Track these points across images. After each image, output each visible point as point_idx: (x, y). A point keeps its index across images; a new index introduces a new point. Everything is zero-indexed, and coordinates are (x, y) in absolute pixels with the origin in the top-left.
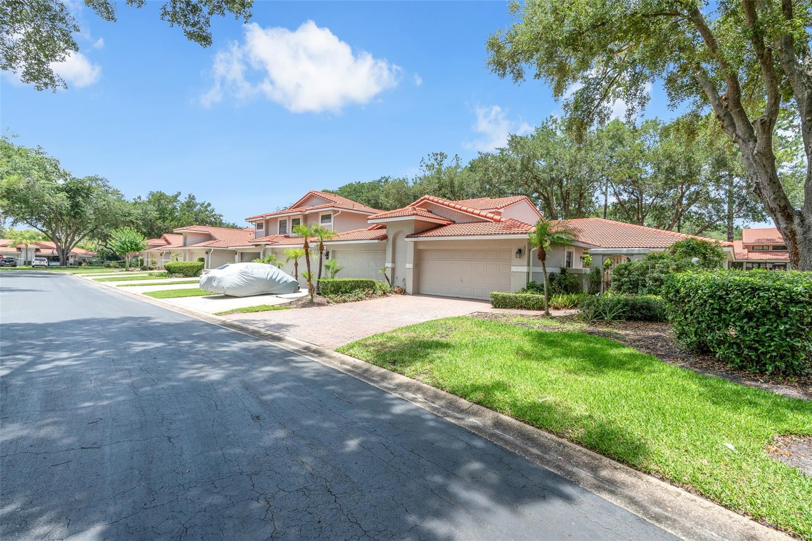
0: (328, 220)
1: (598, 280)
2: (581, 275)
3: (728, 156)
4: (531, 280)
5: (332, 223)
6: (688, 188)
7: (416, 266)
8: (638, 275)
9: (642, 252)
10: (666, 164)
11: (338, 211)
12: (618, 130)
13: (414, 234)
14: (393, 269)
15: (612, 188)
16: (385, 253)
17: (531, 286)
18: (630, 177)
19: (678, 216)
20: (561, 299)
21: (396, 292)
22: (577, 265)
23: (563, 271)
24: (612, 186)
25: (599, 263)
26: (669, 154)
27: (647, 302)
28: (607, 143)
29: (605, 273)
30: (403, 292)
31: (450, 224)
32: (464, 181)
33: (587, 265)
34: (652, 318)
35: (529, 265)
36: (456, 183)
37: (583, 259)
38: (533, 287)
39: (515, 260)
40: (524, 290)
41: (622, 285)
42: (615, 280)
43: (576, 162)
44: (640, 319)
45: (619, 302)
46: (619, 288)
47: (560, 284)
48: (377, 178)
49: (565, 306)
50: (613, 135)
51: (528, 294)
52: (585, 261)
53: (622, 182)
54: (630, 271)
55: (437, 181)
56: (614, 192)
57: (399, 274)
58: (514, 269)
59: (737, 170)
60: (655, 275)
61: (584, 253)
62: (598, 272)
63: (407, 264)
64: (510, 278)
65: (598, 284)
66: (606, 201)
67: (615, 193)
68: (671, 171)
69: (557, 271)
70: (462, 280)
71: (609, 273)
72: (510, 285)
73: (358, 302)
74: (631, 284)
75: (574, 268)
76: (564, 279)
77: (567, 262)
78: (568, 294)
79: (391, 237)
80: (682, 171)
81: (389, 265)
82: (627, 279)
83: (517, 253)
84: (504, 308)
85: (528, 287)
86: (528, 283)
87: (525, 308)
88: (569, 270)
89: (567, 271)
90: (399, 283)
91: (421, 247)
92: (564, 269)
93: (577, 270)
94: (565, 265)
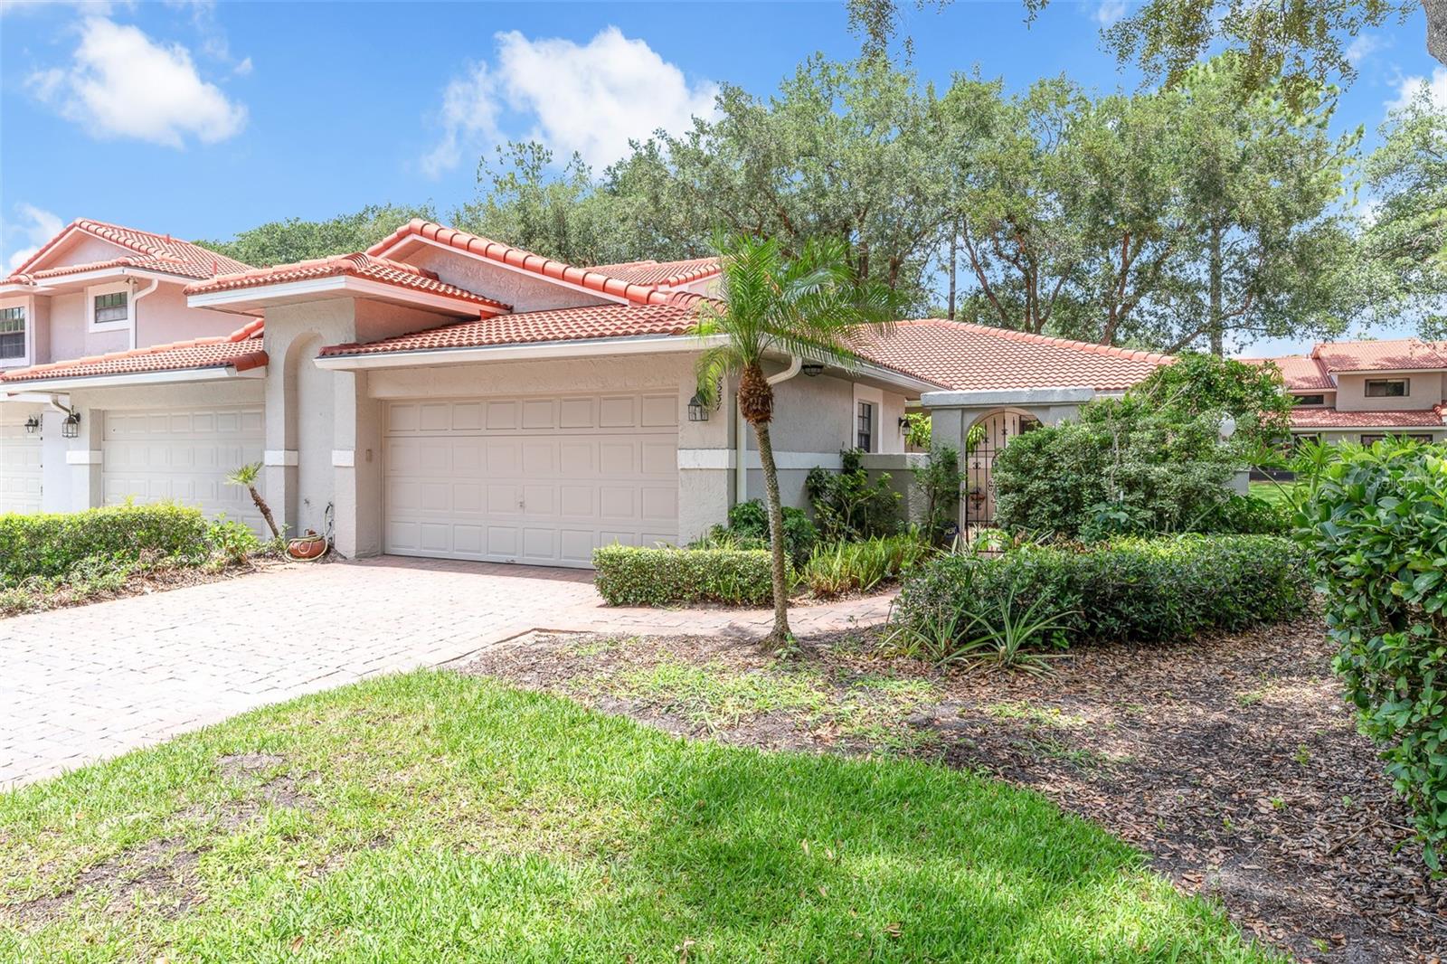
0: (117, 313)
1: (950, 489)
2: (901, 474)
3: (1224, 171)
4: (743, 498)
5: (129, 324)
6: (1137, 251)
7: (370, 459)
8: (1078, 470)
9: (1074, 398)
10: (1091, 186)
11: (149, 282)
12: (978, 97)
13: (352, 346)
14: (293, 474)
15: (967, 250)
16: (262, 416)
17: (746, 520)
18: (1010, 218)
19: (1116, 321)
20: (837, 561)
21: (295, 555)
22: (889, 444)
23: (850, 464)
24: (968, 245)
25: (950, 433)
26: (1099, 159)
27: (1140, 574)
28: (955, 131)
29: (971, 465)
30: (323, 551)
31: (495, 315)
32: (595, 219)
33: (916, 443)
34: (1155, 630)
35: (734, 446)
36: (572, 223)
37: (907, 425)
38: (749, 522)
39: (692, 430)
40: (720, 534)
41: (1030, 504)
42: (1005, 490)
43: (880, 172)
44: (1118, 640)
45: (1041, 577)
46: (1021, 516)
47: (839, 508)
48: (354, 210)
49: (855, 584)
50: (967, 111)
51: (729, 552)
52: (912, 432)
53: (991, 229)
54: (1051, 456)
55: (518, 216)
56: (973, 259)
57: (313, 489)
58: (686, 459)
59: (1245, 205)
60: (1132, 468)
61: (909, 410)
62: (950, 463)
63: (335, 454)
64: (677, 493)
65: (950, 502)
66: (953, 284)
67: (975, 262)
68: (1104, 202)
69: (831, 462)
70: (522, 505)
71: (982, 466)
72: (676, 516)
73: (93, 607)
74: (1056, 501)
75: (880, 452)
76: (853, 489)
77: (860, 435)
78: (866, 537)
79: (278, 359)
80: (1126, 202)
81: (276, 457)
82: (1044, 485)
83: (693, 402)
84: (642, 605)
85: (733, 522)
86: (733, 508)
87: (716, 600)
88: (866, 461)
89: (861, 462)
90: (312, 520)
91: (382, 391)
92: (852, 457)
93: (890, 457)
94: (856, 445)
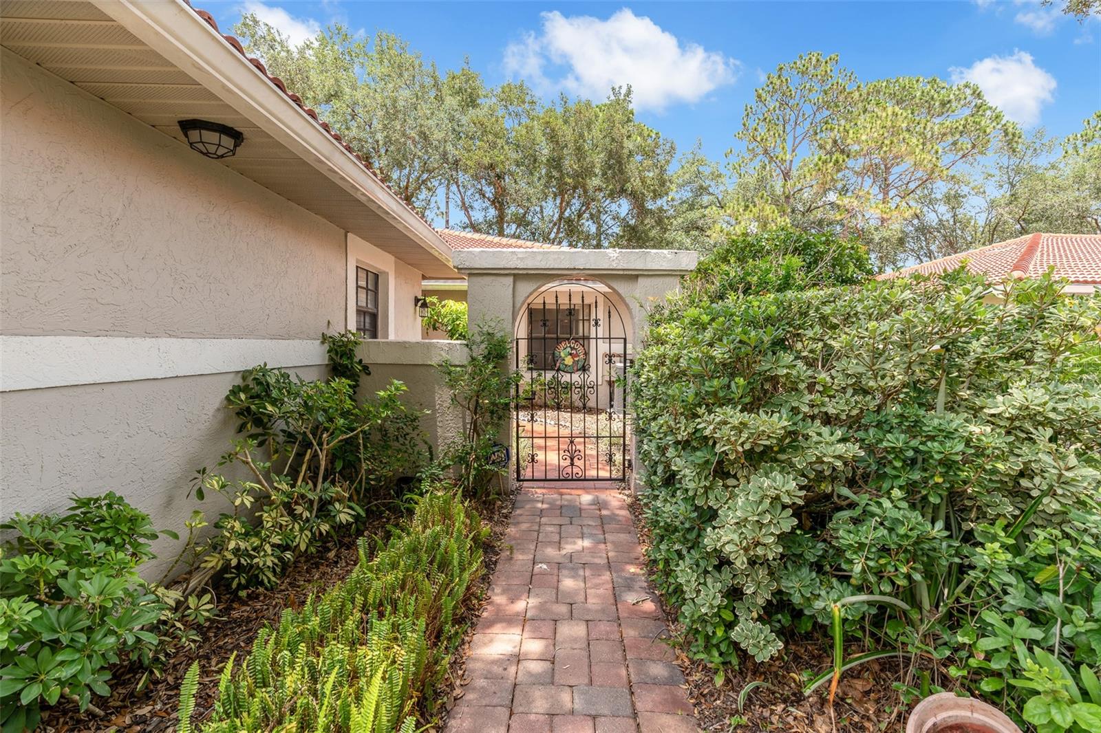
12: (469, 79)
15: (458, 195)
18: (492, 167)
22: (403, 327)
23: (342, 356)
25: (496, 311)
50: (460, 88)
67: (463, 204)
77: (360, 312)
88: (367, 350)
89: (359, 353)
92: (345, 345)
93: (403, 346)
94: (352, 326)
